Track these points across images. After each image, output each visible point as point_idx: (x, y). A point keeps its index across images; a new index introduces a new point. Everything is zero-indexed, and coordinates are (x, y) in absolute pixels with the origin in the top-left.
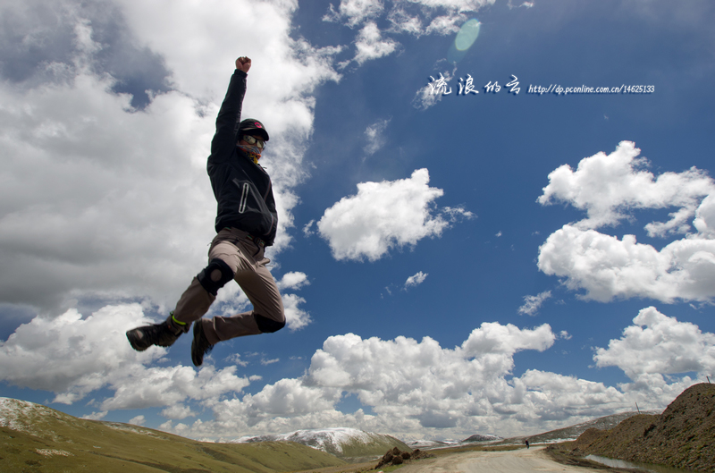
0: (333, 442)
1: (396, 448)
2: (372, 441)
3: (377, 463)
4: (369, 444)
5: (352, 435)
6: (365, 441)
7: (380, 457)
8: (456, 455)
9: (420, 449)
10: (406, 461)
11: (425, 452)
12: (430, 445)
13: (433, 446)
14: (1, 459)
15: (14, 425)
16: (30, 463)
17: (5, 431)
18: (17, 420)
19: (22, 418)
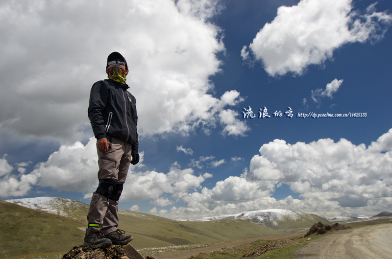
0: (270, 220)
1: (319, 223)
2: (300, 218)
3: (306, 233)
4: (298, 220)
5: (284, 214)
6: (295, 218)
7: (308, 229)
8: (369, 227)
9: (338, 223)
10: (329, 231)
11: (343, 225)
12: (346, 220)
13: (349, 220)
14: (59, 233)
15: (62, 213)
16: (75, 236)
17: (58, 217)
18: (64, 211)
19: (66, 209)
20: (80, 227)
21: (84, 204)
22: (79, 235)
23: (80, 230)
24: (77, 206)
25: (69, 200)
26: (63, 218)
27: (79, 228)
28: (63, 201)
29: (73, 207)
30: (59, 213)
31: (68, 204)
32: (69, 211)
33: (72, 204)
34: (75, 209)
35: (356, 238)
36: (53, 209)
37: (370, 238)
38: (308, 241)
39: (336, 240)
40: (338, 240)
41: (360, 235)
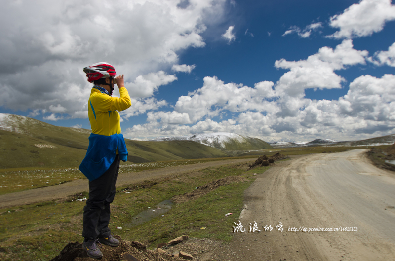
0: (219, 142)
2: (245, 141)
6: (241, 141)
10: (272, 164)
13: (288, 145)
14: (15, 150)
15: (17, 130)
16: (33, 152)
17: (13, 134)
18: (19, 128)
19: (21, 127)
20: (37, 144)
21: (40, 122)
22: (36, 152)
23: (37, 147)
24: (33, 123)
25: (24, 117)
26: (19, 136)
27: (35, 145)
28: (18, 118)
29: (28, 124)
30: (14, 129)
31: (23, 122)
32: (25, 128)
33: (27, 122)
34: (31, 126)
35: (294, 173)
36: (8, 126)
37: (305, 174)
38: (254, 177)
39: (278, 175)
40: (279, 176)
41: (298, 170)
